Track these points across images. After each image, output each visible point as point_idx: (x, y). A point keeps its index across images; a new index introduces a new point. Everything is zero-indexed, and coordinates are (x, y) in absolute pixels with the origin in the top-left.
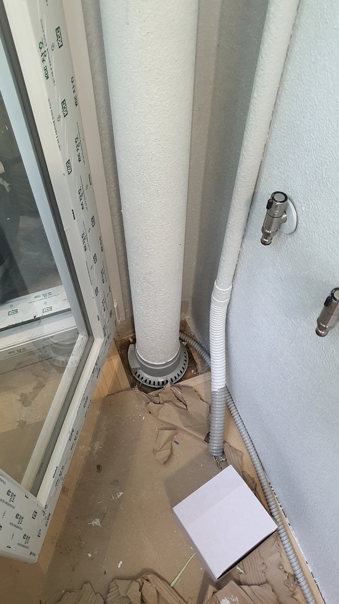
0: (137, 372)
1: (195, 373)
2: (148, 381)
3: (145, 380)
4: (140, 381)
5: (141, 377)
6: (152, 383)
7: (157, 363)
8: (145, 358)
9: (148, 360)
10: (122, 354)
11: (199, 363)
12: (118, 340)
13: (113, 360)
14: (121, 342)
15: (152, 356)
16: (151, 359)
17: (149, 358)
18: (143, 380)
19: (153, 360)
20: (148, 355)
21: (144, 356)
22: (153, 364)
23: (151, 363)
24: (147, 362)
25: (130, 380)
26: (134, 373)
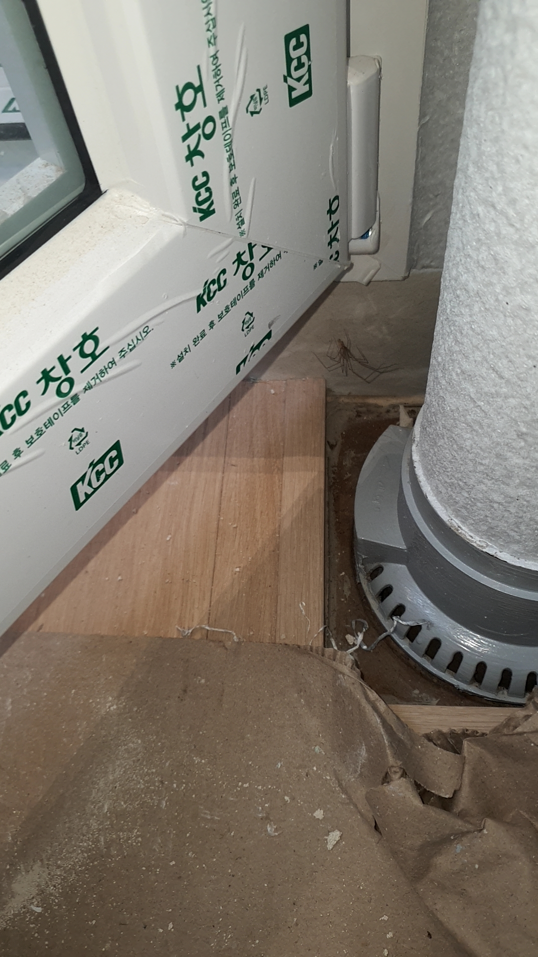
0: (378, 570)
2: (424, 638)
3: (412, 628)
4: (385, 623)
5: (392, 601)
6: (445, 655)
7: (514, 554)
8: (449, 502)
9: (464, 520)
10: (340, 465)
12: (346, 401)
13: (287, 475)
14: (359, 414)
15: (503, 496)
16: (486, 516)
17: (475, 508)
18: (398, 622)
19: (499, 529)
20: (481, 482)
21: (447, 490)
22: (484, 554)
23: (478, 543)
24: (453, 529)
25: (333, 598)
26: (365, 569)
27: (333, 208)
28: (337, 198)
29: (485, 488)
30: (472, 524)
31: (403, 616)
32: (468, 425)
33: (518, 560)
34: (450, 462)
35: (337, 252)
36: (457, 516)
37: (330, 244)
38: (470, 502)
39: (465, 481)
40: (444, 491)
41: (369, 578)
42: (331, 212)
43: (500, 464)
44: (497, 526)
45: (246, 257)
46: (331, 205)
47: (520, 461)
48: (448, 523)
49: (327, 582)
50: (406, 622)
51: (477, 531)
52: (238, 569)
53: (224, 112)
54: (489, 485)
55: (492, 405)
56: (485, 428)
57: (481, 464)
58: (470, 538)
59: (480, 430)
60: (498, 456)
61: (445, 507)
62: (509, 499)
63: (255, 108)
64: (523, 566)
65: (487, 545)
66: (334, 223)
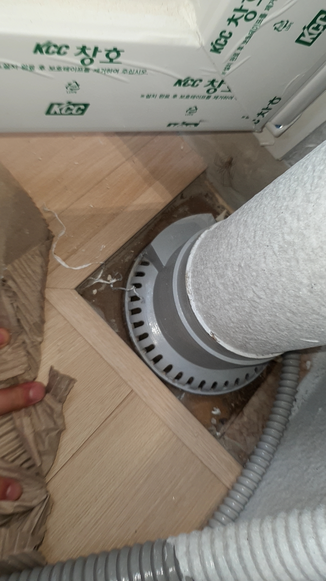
0: (146, 264)
1: (214, 421)
2: (136, 305)
3: (136, 296)
4: (128, 285)
5: (139, 280)
6: (137, 318)
7: (197, 306)
8: (195, 265)
9: (193, 276)
10: (177, 208)
11: (245, 419)
13: (151, 189)
14: (207, 195)
15: (213, 281)
16: (201, 283)
17: (200, 276)
18: (133, 289)
19: (201, 292)
20: (211, 269)
21: (199, 259)
22: (187, 296)
23: (189, 290)
24: (186, 276)
25: (119, 256)
26: (143, 258)
27: (274, 101)
28: (280, 99)
29: (210, 273)
30: (194, 281)
31: (138, 289)
32: (228, 243)
33: (196, 310)
34: (210, 250)
35: (258, 121)
36: (192, 273)
37: (259, 114)
38: (201, 272)
39: (207, 262)
40: (197, 259)
41: (140, 263)
42: (271, 102)
43: (223, 269)
44: (201, 291)
45: (216, 84)
46: (274, 99)
47: (230, 275)
48: (187, 272)
49: (123, 248)
50: (136, 292)
51: (193, 285)
52: (92, 206)
53: (263, 16)
54: (213, 272)
55: (242, 245)
56: (232, 250)
57: (218, 262)
58: (188, 285)
59: (229, 249)
60: (226, 265)
61: (192, 265)
62: (214, 285)
63: (279, 27)
64: (195, 314)
65: (191, 294)
66: (268, 108)
